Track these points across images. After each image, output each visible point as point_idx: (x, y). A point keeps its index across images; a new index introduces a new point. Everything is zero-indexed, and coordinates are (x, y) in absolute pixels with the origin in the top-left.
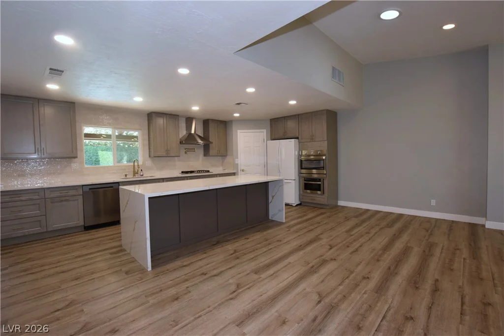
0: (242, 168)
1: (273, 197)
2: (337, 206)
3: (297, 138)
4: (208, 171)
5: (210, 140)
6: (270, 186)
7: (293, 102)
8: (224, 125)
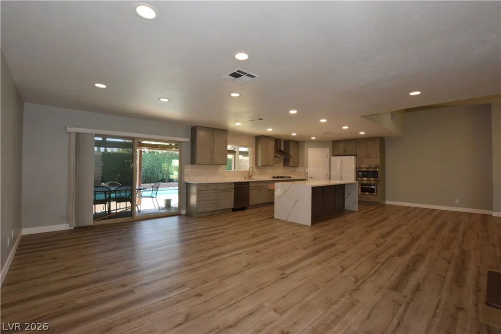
0: (311, 176)
1: (348, 194)
2: (385, 204)
3: (356, 155)
4: (290, 177)
5: (290, 154)
6: (346, 187)
7: (362, 133)
8: (298, 144)
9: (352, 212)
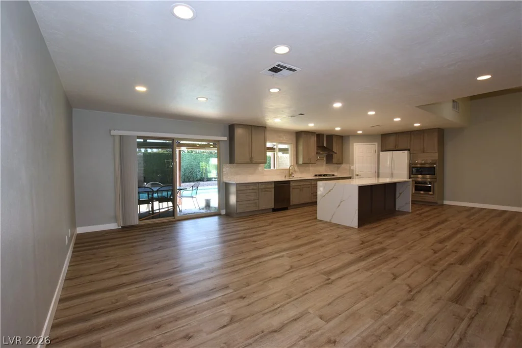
0: (357, 173)
1: (400, 194)
2: (442, 205)
3: (409, 150)
4: (333, 175)
5: (334, 150)
6: (398, 186)
7: (417, 125)
9: (403, 213)
